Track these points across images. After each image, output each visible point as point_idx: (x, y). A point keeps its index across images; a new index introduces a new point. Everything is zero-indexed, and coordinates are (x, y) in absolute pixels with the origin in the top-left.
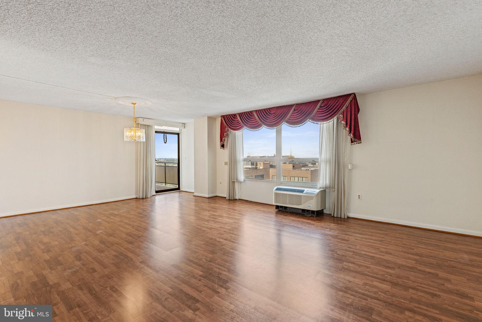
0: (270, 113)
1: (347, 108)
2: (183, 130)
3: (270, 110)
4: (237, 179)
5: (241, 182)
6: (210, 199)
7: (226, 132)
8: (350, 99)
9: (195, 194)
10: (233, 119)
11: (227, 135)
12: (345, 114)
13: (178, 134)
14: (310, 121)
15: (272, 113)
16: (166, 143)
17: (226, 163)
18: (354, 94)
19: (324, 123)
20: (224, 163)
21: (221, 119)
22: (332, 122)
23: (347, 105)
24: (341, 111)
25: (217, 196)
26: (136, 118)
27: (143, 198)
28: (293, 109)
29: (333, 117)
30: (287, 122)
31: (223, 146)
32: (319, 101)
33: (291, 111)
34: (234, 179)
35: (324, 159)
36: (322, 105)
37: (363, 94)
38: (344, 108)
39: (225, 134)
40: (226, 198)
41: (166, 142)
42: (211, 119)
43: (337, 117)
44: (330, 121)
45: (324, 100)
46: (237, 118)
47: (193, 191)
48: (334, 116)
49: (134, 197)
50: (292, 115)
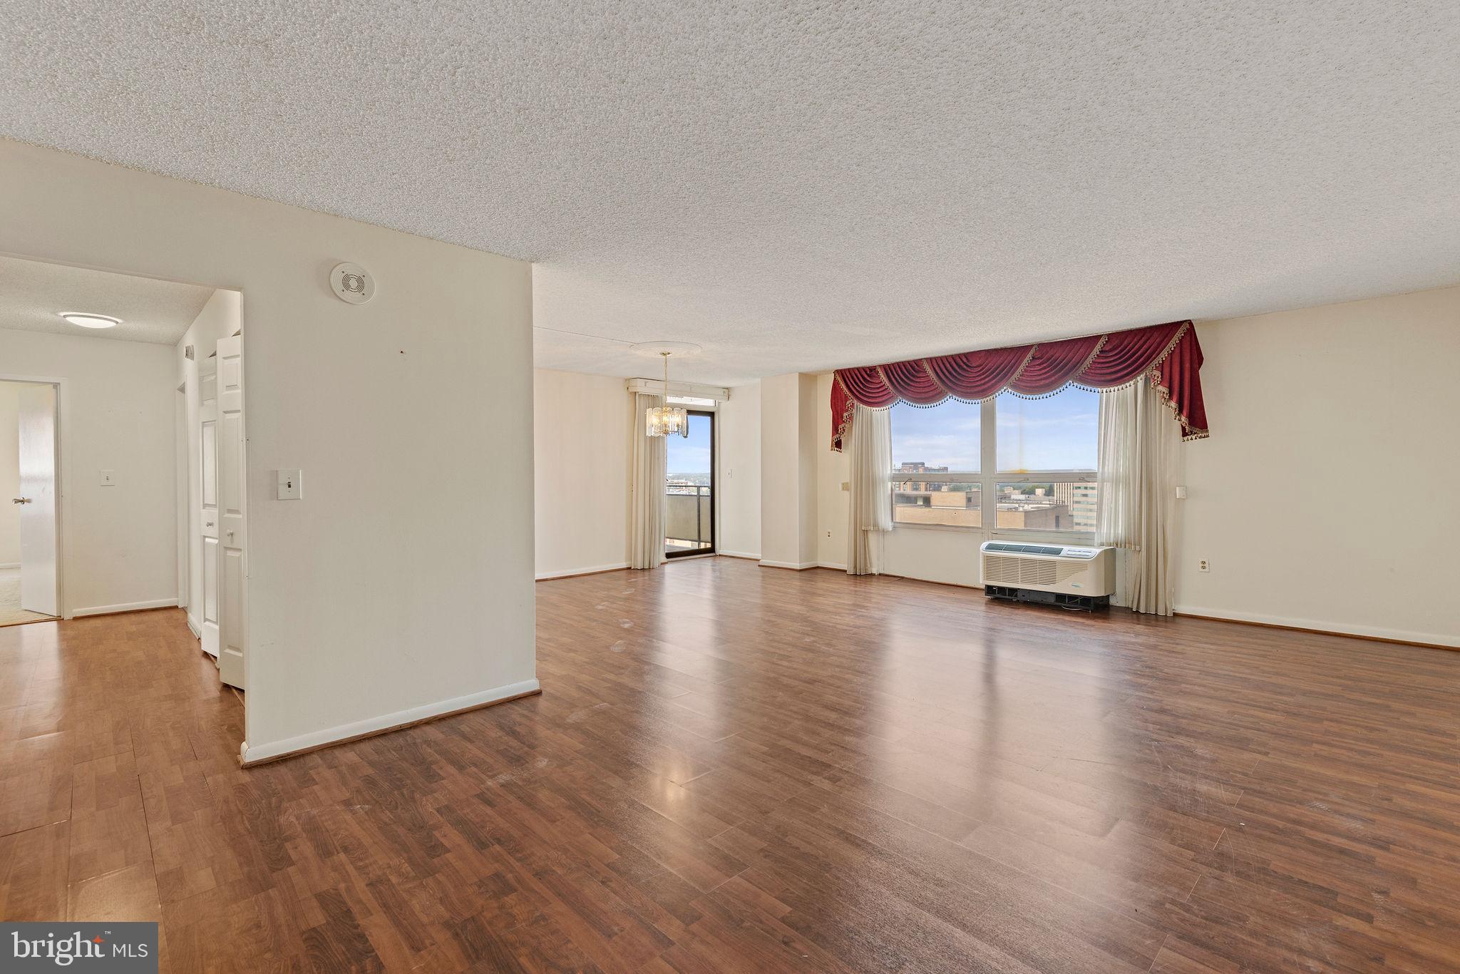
0: (967, 365)
1: (1171, 355)
2: (725, 405)
3: (970, 359)
4: (876, 525)
5: (884, 532)
6: (803, 574)
7: (847, 411)
8: (1179, 334)
9: (763, 562)
10: (869, 379)
11: (851, 417)
12: (1167, 370)
13: (712, 414)
14: (1075, 384)
15: (974, 365)
16: (686, 437)
17: (846, 487)
18: (1190, 322)
19: (1112, 389)
20: (840, 486)
21: (835, 379)
22: (1133, 386)
23: (1172, 349)
24: (1156, 362)
25: (818, 567)
26: (628, 380)
27: (643, 569)
28: (1029, 356)
29: (1135, 377)
30: (1015, 387)
31: (838, 444)
32: (1098, 338)
33: (1025, 361)
34: (869, 525)
35: (1111, 475)
36: (1107, 348)
37: (1213, 323)
38: (1164, 354)
39: (845, 414)
40: (846, 571)
41: (687, 434)
42: (808, 380)
43: (1146, 376)
44: (1128, 384)
45: (1111, 336)
46: (879, 377)
47: (758, 556)
48: (1139, 374)
49: (624, 565)
50: (1026, 371)
